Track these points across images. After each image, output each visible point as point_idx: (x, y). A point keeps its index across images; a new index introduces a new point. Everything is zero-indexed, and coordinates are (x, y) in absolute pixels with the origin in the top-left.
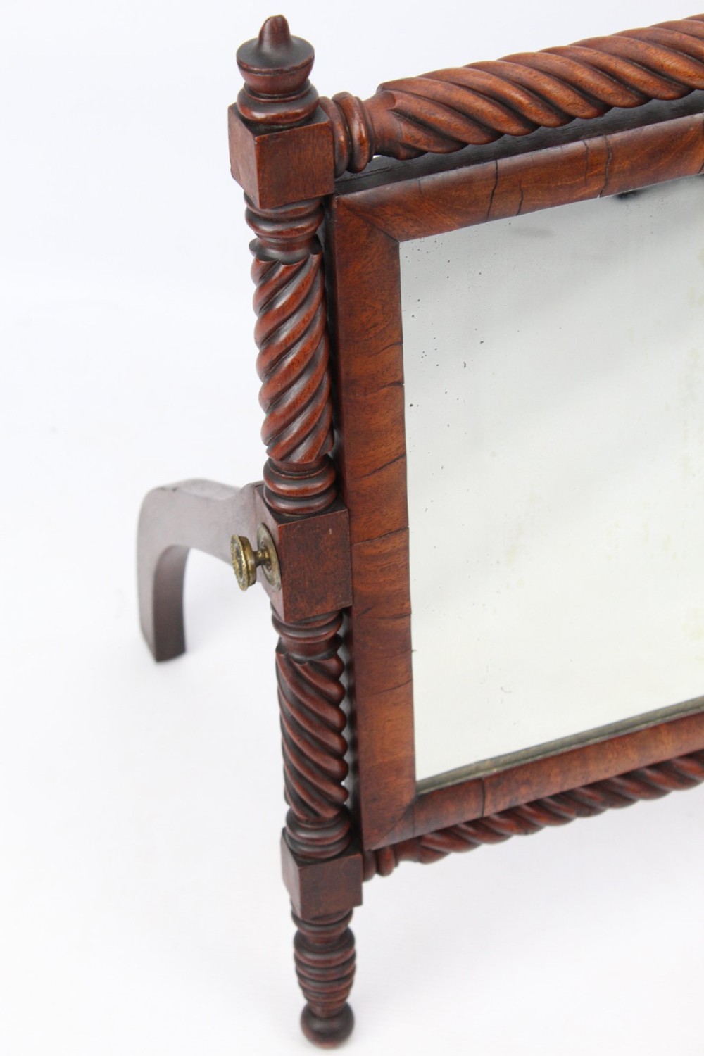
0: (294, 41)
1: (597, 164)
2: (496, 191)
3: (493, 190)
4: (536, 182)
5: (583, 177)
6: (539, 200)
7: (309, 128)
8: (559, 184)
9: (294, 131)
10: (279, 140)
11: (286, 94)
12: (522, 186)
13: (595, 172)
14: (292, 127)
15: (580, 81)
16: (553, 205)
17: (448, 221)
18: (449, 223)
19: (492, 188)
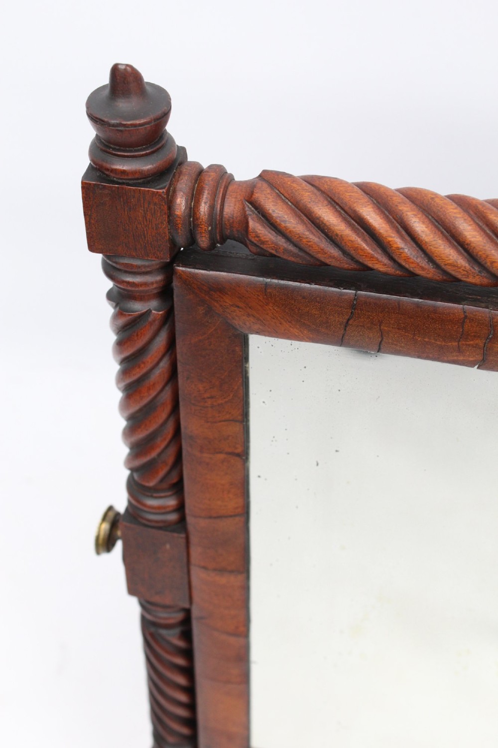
0: (148, 88)
1: (475, 336)
2: (350, 322)
3: (348, 320)
4: (398, 329)
5: (456, 344)
6: (401, 347)
7: (140, 190)
8: (426, 340)
9: (123, 188)
10: (106, 191)
11: (117, 148)
12: (382, 327)
13: (472, 342)
14: (123, 184)
15: (467, 244)
16: (419, 357)
17: (295, 331)
18: (297, 334)
19: (347, 317)
